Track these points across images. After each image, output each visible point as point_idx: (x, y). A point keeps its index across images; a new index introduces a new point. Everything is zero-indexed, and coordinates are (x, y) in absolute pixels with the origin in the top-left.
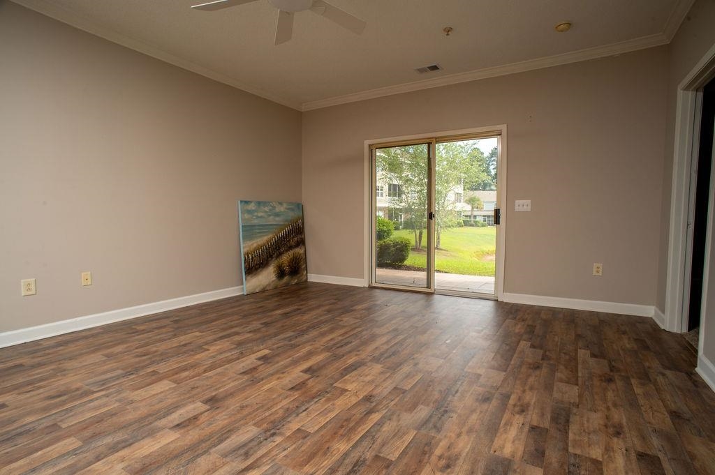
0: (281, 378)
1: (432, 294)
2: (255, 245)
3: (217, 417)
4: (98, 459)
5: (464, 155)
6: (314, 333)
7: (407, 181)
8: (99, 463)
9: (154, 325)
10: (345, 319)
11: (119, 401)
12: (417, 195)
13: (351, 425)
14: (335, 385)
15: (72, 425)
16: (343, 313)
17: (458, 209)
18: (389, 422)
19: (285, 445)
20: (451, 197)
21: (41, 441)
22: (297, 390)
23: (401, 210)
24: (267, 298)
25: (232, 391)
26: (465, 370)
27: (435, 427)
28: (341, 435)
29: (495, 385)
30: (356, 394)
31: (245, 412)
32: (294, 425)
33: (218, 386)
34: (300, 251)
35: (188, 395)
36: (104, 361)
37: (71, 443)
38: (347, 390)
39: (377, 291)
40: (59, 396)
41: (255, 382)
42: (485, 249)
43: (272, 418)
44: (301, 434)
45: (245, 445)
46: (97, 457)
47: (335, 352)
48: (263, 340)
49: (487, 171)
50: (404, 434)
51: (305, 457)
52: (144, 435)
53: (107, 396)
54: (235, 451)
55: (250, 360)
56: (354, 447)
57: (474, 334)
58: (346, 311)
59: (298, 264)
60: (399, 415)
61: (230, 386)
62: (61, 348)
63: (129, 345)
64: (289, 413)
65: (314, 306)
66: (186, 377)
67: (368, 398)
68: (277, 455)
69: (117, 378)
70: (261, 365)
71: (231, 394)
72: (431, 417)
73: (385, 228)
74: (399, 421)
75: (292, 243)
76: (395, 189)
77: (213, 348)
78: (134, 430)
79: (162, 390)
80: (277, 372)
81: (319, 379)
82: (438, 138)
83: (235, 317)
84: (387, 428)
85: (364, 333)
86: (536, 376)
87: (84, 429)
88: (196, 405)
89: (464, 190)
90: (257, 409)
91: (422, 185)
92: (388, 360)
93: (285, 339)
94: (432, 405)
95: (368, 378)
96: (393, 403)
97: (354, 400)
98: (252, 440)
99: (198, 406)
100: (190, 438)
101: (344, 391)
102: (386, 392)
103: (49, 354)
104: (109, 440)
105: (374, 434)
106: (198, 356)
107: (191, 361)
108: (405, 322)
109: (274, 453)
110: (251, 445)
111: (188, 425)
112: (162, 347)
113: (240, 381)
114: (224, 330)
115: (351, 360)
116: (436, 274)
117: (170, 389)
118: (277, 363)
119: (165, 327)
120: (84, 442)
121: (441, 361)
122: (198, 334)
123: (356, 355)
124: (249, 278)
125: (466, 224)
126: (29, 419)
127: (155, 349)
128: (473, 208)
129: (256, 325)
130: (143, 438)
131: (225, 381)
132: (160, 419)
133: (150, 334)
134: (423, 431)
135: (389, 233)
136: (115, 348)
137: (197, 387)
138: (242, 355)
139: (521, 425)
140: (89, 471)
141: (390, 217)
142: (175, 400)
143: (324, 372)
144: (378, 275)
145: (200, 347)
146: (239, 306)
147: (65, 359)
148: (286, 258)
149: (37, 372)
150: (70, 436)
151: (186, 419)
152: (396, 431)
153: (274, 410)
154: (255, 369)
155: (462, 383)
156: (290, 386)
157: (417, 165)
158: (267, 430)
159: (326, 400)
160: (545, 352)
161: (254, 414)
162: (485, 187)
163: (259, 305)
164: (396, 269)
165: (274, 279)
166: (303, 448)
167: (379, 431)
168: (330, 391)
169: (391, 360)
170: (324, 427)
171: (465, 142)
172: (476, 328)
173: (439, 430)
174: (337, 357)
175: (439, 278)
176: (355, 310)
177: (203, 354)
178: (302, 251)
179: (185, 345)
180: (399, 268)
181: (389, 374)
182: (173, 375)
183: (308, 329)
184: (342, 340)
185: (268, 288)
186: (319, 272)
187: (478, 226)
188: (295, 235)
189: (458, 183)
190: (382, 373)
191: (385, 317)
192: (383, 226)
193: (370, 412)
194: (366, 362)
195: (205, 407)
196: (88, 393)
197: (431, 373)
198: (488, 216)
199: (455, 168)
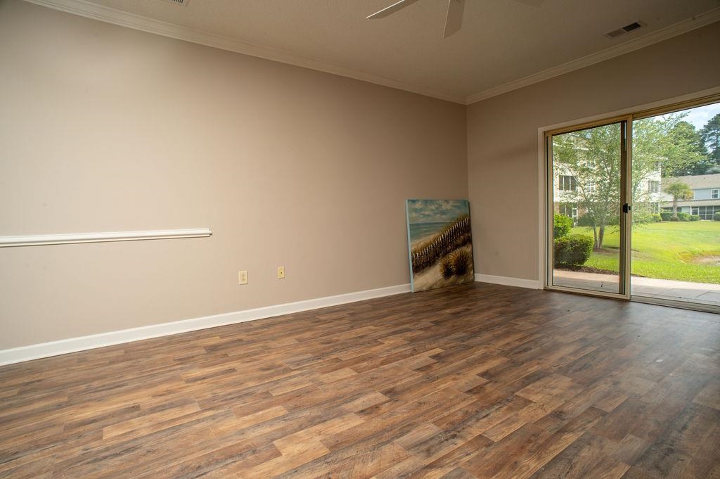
0: (457, 379)
1: (627, 301)
2: (422, 244)
3: (397, 410)
4: (301, 428)
5: (665, 134)
6: (487, 336)
7: (583, 170)
8: (302, 432)
9: (334, 316)
10: (520, 323)
11: (312, 381)
12: (595, 187)
13: (541, 441)
14: (517, 393)
15: (280, 395)
16: (517, 316)
17: (654, 200)
18: (588, 446)
19: (469, 450)
20: (643, 186)
22: (475, 393)
23: (575, 205)
24: (435, 296)
25: (409, 385)
26: (693, 402)
27: (657, 467)
28: (530, 451)
30: (542, 407)
31: (424, 408)
32: (475, 430)
33: (396, 379)
34: (467, 249)
35: (369, 384)
36: (297, 345)
37: (279, 410)
38: (531, 402)
39: (556, 294)
40: (268, 369)
41: (430, 380)
42: (696, 249)
43: (451, 419)
44: (483, 441)
45: (425, 442)
46: (300, 426)
47: (514, 358)
48: (435, 338)
49: (701, 149)
50: (612, 466)
51: (490, 467)
52: (334, 415)
53: (302, 375)
54: (417, 446)
55: (424, 358)
56: (547, 468)
57: (700, 356)
58: (521, 314)
59: (465, 263)
60: (601, 442)
61: (407, 380)
62: (265, 330)
63: (316, 332)
64: (467, 417)
65: (485, 307)
66: (364, 368)
67: (558, 414)
68: (459, 458)
69: (308, 360)
70: (435, 363)
71: (408, 389)
72: (647, 452)
73: (560, 225)
74: (602, 448)
75: (459, 242)
76: (567, 182)
77: (388, 343)
78: (326, 409)
79: (345, 377)
80: (452, 372)
81: (498, 385)
82: (636, 113)
83: (405, 314)
84: (586, 453)
85: (545, 339)
88: (377, 394)
89: (664, 176)
90: (435, 408)
92: (578, 373)
93: (456, 339)
95: (555, 392)
96: (590, 425)
97: (541, 414)
98: (432, 439)
99: (375, 397)
100: (374, 425)
101: (527, 402)
102: (580, 410)
103: (257, 334)
105: (570, 457)
106: (373, 349)
107: (368, 352)
108: (594, 332)
109: (457, 455)
110: (432, 443)
111: (371, 413)
112: (343, 337)
113: (416, 377)
114: (396, 325)
115: (533, 369)
116: (632, 278)
117: (352, 376)
118: (452, 363)
119: (342, 318)
120: (289, 410)
121: (652, 385)
122: (371, 327)
123: (538, 364)
124: (416, 276)
126: (250, 384)
127: (336, 338)
128: (676, 198)
129: (426, 323)
130: (334, 418)
131: (400, 376)
132: (346, 403)
133: (331, 325)
135: (564, 231)
136: (304, 334)
137: (376, 378)
138: (415, 352)
141: (562, 211)
142: (358, 387)
143: (503, 378)
144: (556, 278)
145: (375, 340)
147: (269, 339)
148: (452, 257)
149: (252, 347)
150: (279, 404)
151: (368, 406)
152: (600, 460)
153: (453, 411)
154: (429, 367)
155: (692, 418)
156: (467, 389)
157: (597, 152)
158: (447, 431)
159: (508, 409)
161: (433, 412)
162: (700, 170)
163: (427, 303)
164: (574, 271)
165: (441, 277)
166: (487, 457)
167: (576, 454)
168: (512, 400)
169: (583, 374)
170: (508, 438)
171: (667, 116)
173: (663, 473)
174: (516, 364)
175: (635, 282)
176: (531, 314)
177: (379, 347)
178: (469, 250)
179: (362, 337)
180: (578, 269)
181: (580, 391)
182: (354, 364)
183: (480, 331)
184: (520, 346)
185: (435, 287)
186: (487, 272)
187: (685, 221)
188: (461, 234)
189: (653, 168)
190: (572, 387)
191: (569, 324)
192: (558, 222)
193: (562, 431)
194: (551, 373)
195: (385, 398)
196: (287, 370)
197: (640, 398)
198: (702, 208)
199: (650, 150)
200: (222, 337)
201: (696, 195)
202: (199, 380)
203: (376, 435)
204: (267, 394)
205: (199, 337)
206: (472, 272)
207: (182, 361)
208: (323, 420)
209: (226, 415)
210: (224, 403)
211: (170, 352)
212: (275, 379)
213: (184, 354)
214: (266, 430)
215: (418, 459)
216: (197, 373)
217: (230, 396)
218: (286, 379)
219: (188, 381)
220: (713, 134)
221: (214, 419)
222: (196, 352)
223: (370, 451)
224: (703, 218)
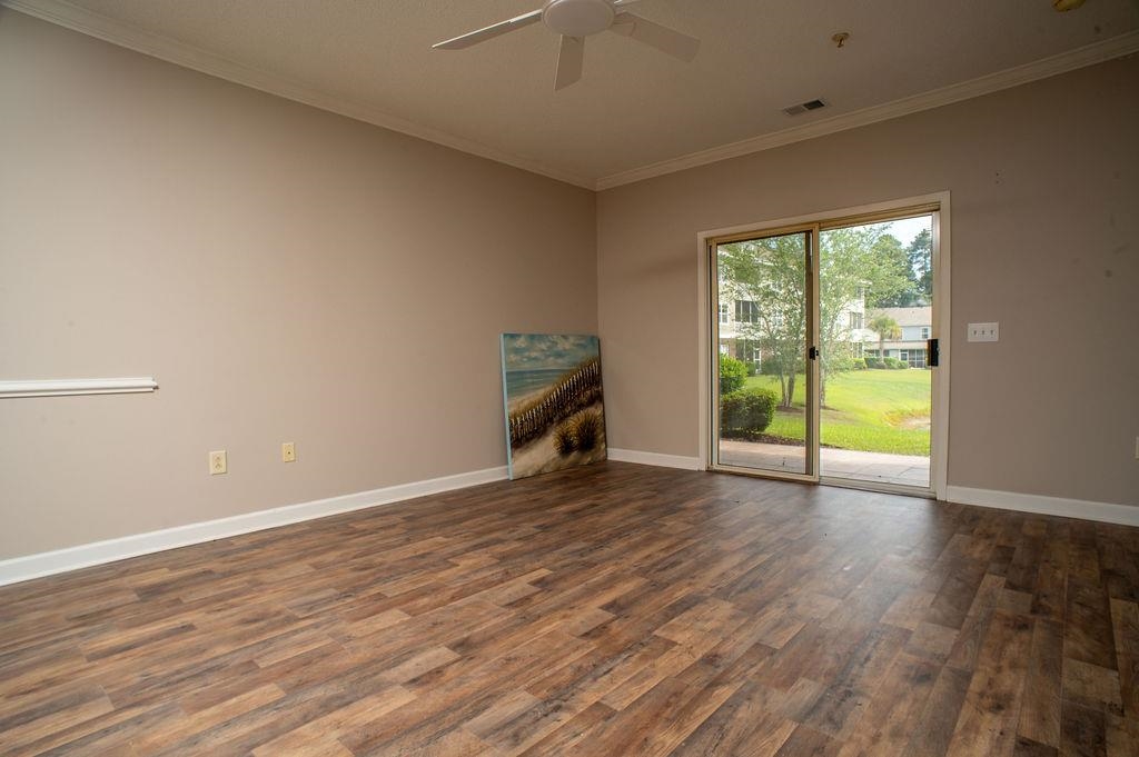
0: (568, 617)
1: (815, 484)
2: (526, 403)
3: (471, 674)
4: (305, 720)
5: (867, 249)
6: (619, 545)
7: (767, 295)
8: (308, 725)
9: (379, 523)
10: (669, 524)
11: (332, 635)
13: (683, 703)
14: (656, 633)
15: (272, 666)
16: (666, 513)
17: (856, 339)
18: (747, 703)
19: (578, 728)
20: (844, 320)
21: (236, 684)
22: (594, 637)
23: (757, 343)
24: (546, 485)
25: (494, 632)
26: (881, 621)
27: (831, 719)
28: (668, 719)
29: (939, 652)
30: (689, 651)
31: (514, 668)
32: (589, 696)
33: (473, 623)
34: (595, 411)
35: (428, 635)
36: (312, 575)
37: (270, 692)
38: (675, 643)
39: (723, 478)
40: (256, 621)
41: (527, 620)
42: (905, 407)
43: (555, 681)
44: (601, 711)
45: (512, 722)
46: (305, 716)
47: (655, 577)
48: (539, 552)
49: (909, 273)
50: (775, 727)
51: (608, 751)
52: (366, 691)
53: (316, 626)
54: (498, 730)
55: (520, 585)
56: (689, 741)
57: (895, 557)
58: (672, 510)
59: (593, 432)
60: (765, 693)
61: (489, 624)
62: (256, 551)
63: (344, 551)
64: (581, 675)
65: (619, 500)
66: (424, 607)
67: (711, 659)
68: (563, 743)
69: (330, 600)
70: (537, 593)
71: (490, 638)
72: (821, 700)
73: (732, 374)
74: (765, 702)
75: (583, 399)
76: (746, 309)
77: (465, 563)
78: (352, 682)
79: (390, 624)
80: (562, 606)
81: (630, 620)
82: (823, 222)
83: (496, 515)
84: (744, 713)
85: (702, 547)
86: (1022, 643)
87: (288, 672)
88: (440, 650)
89: (867, 307)
90: (532, 665)
91: (792, 301)
92: (743, 595)
93: (573, 552)
94: (822, 679)
95: (709, 626)
96: (754, 670)
97: (687, 661)
98: (524, 715)
99: (439, 654)
100: (432, 702)
101: (670, 644)
102: (742, 650)
103: (242, 559)
104: (320, 693)
105: (722, 721)
106: (441, 575)
107: (432, 580)
108: (770, 532)
109: (560, 738)
110: (523, 722)
111: (428, 682)
112: (391, 557)
113: (505, 618)
114: (479, 534)
115: (682, 593)
116: (822, 450)
117: (402, 623)
118: (563, 590)
119: (394, 526)
120: (288, 691)
121: (836, 603)
122: (440, 539)
123: (690, 584)
124: (516, 454)
125: (871, 364)
126: (221, 650)
127: (380, 560)
128: (882, 338)
129: (528, 528)
130: (365, 696)
131: (481, 616)
132: (389, 668)
133: (373, 537)
134: (809, 725)
135: (738, 382)
136: (326, 556)
137: (441, 623)
138: (507, 576)
139: (997, 734)
140: (294, 736)
141: (740, 356)
142: (409, 640)
143: (637, 610)
144: (724, 452)
145: (445, 560)
146: (502, 497)
147: (262, 568)
148: (573, 423)
149: (228, 583)
150: (268, 682)
151: (425, 671)
152: (761, 721)
154: (528, 599)
155: (877, 643)
156: (584, 630)
157: (784, 269)
158: (547, 701)
159: (641, 658)
160: (1038, 598)
161: (527, 673)
162: (905, 301)
163: (532, 497)
164: (751, 441)
165: (556, 455)
166: (605, 736)
167: (730, 717)
168: (648, 643)
169: (749, 596)
170: (638, 702)
171: (868, 227)
172: (899, 547)
173: (837, 725)
174: (658, 587)
175: (826, 457)
176: (685, 509)
177: (449, 571)
178: (598, 412)
179: (423, 556)
180: (755, 439)
181: (743, 621)
182: (406, 601)
183: (610, 538)
184: (665, 558)
185: (546, 470)
186: (625, 445)
187: (893, 368)
188: (586, 387)
189: (855, 296)
190: (733, 617)
191: (736, 521)
192: (730, 370)
193: (714, 684)
194: (706, 598)
195: (453, 656)
196: (290, 620)
197: (820, 623)
198: (912, 351)
199: (850, 271)
200: (172, 568)
201: (905, 335)
202: (120, 652)
203: (433, 718)
204: (250, 665)
205: (127, 571)
206: (603, 447)
207: (84, 619)
208: (345, 701)
209: (165, 713)
210: (166, 689)
211: (60, 605)
212: (267, 636)
213: (91, 607)
214: (243, 730)
215: (498, 752)
216: (114, 639)
217: (178, 677)
218: (287, 636)
219: (95, 657)
220: (920, 254)
221: (140, 723)
222: (117, 600)
223: (422, 746)
224: (913, 365)
